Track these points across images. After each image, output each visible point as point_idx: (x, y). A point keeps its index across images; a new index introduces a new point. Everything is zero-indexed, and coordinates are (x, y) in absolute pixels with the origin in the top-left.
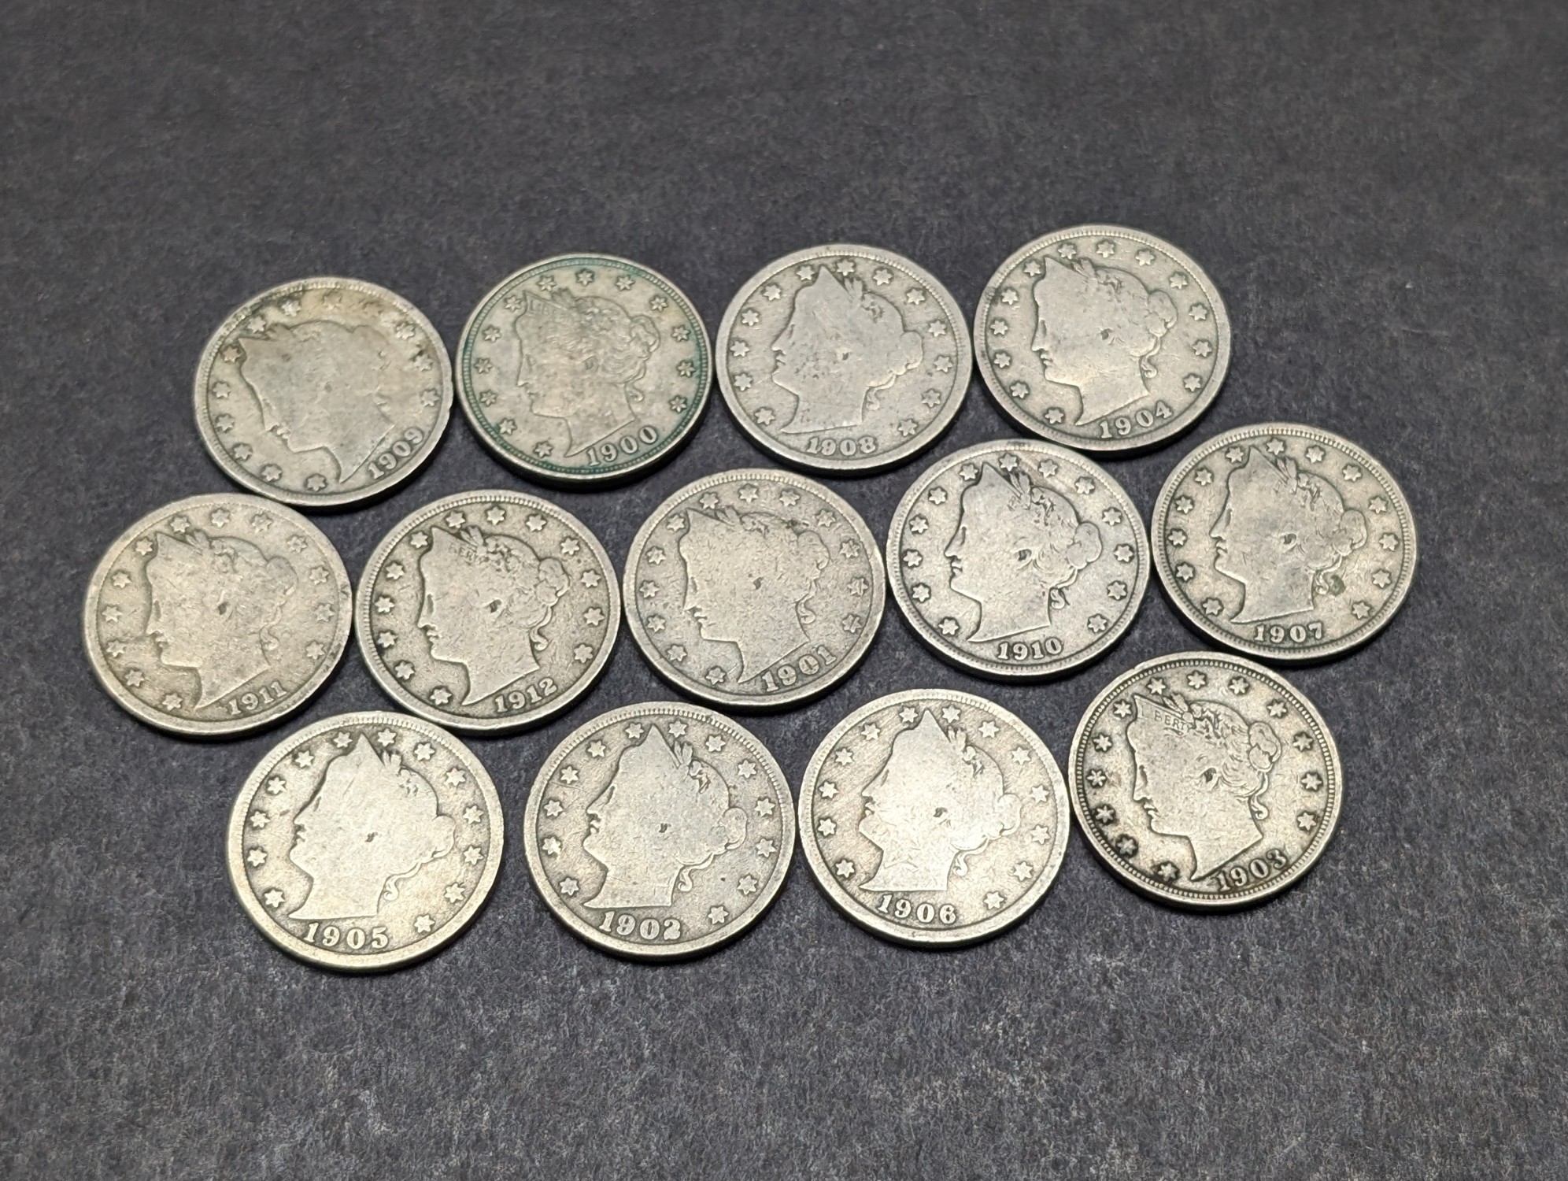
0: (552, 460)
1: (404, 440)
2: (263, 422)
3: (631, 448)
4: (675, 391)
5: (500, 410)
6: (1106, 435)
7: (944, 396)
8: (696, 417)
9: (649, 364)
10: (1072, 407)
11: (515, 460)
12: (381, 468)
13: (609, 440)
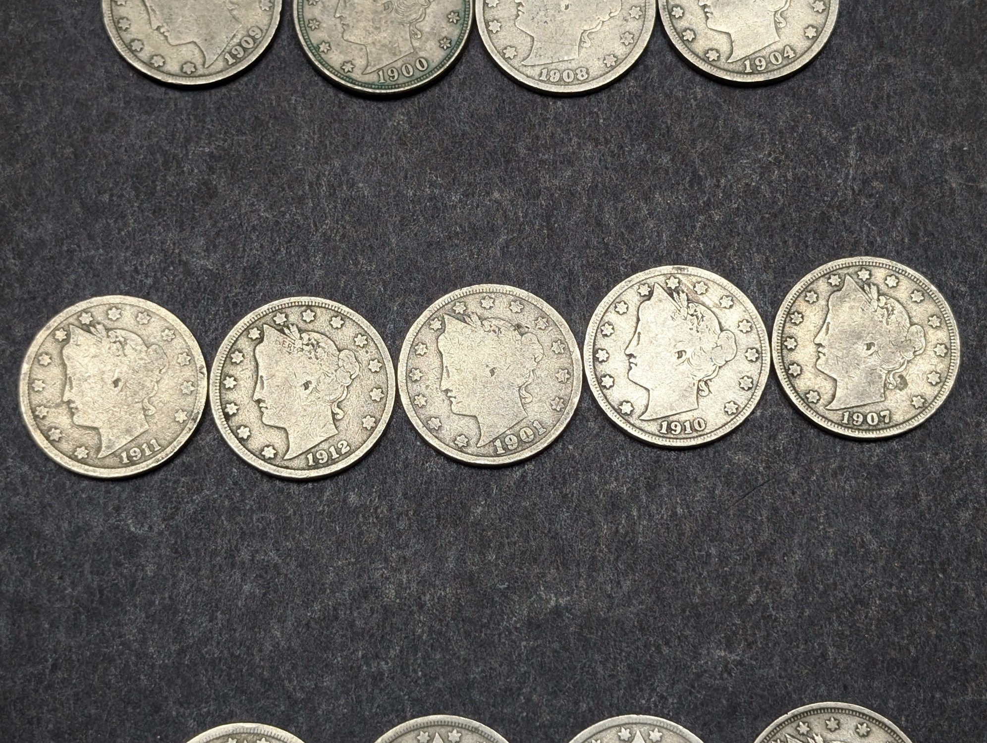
0: (353, 75)
1: (249, 36)
2: (150, 23)
3: (408, 73)
4: (444, 34)
5: (321, 35)
6: (748, 70)
7: (636, 37)
8: (456, 54)
9: (428, 11)
10: (725, 48)
11: (328, 73)
12: (234, 56)
13: (394, 65)
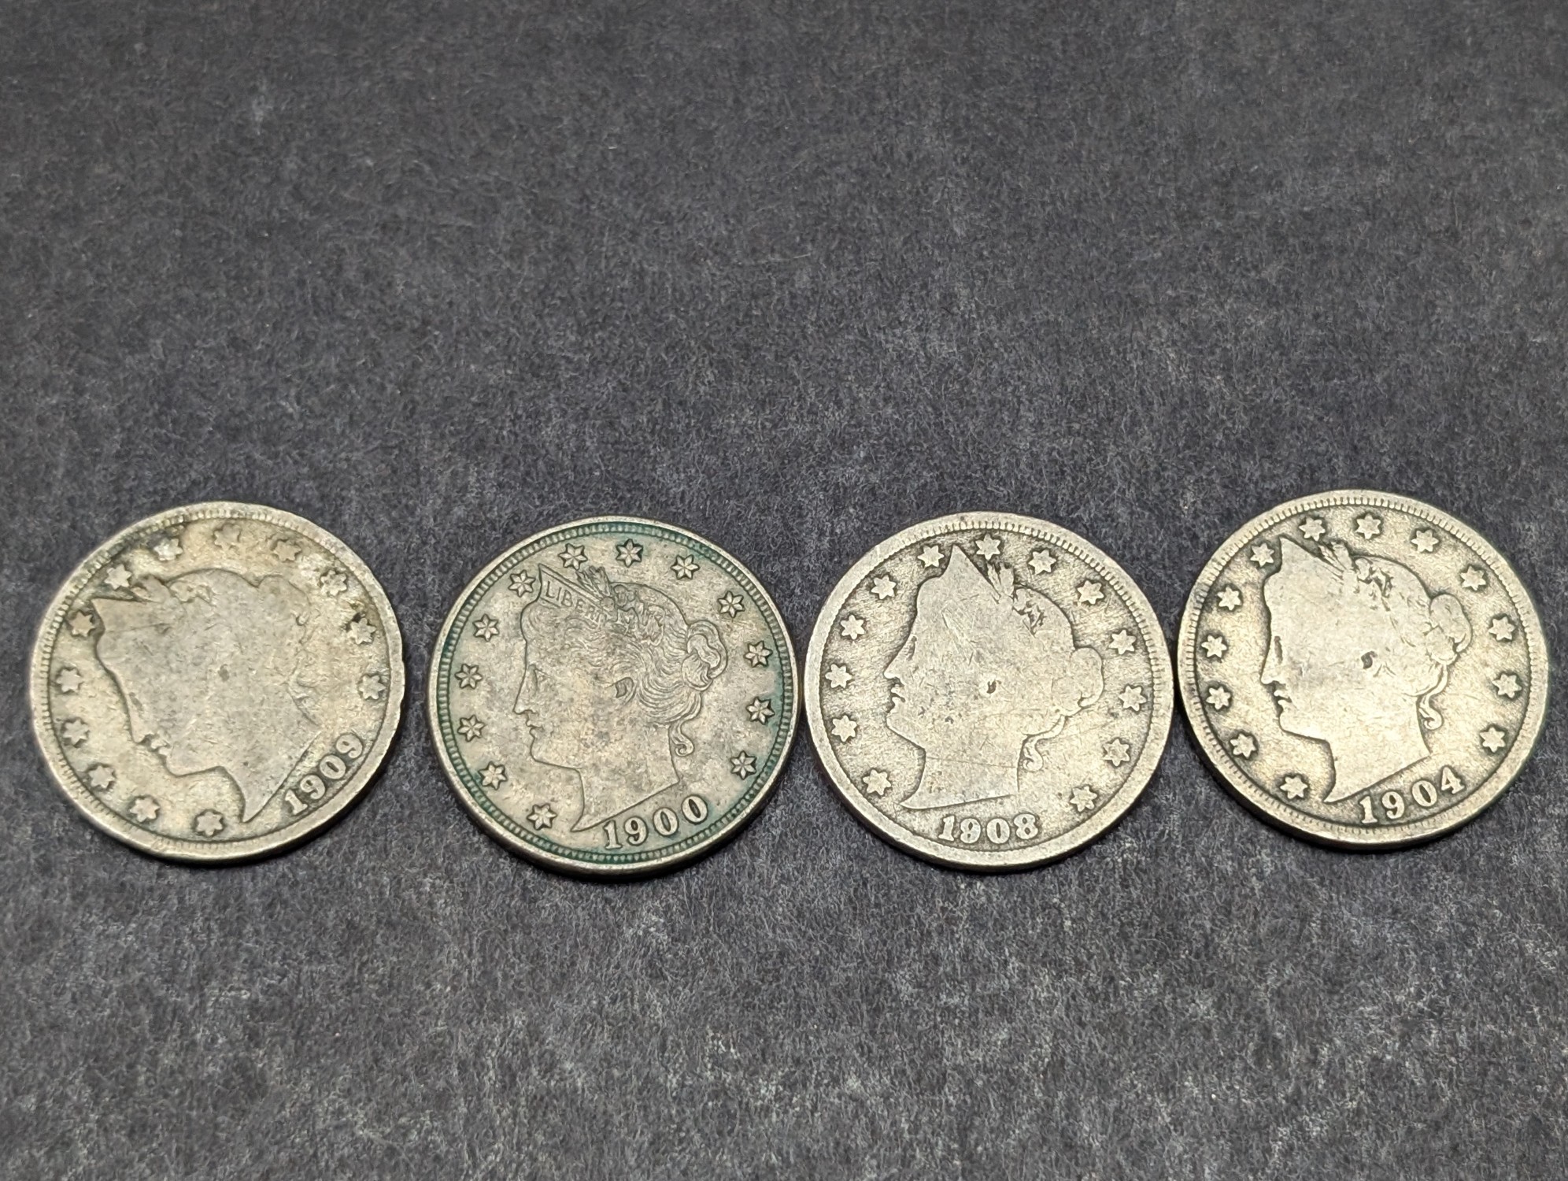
0: (553, 834)
1: (337, 754)
2: (130, 730)
3: (668, 828)
4: (742, 745)
5: (485, 749)
6: (1369, 818)
7: (1135, 750)
8: (766, 788)
9: (707, 698)
10: (1318, 774)
11: (499, 830)
12: (304, 798)
13: (638, 811)
